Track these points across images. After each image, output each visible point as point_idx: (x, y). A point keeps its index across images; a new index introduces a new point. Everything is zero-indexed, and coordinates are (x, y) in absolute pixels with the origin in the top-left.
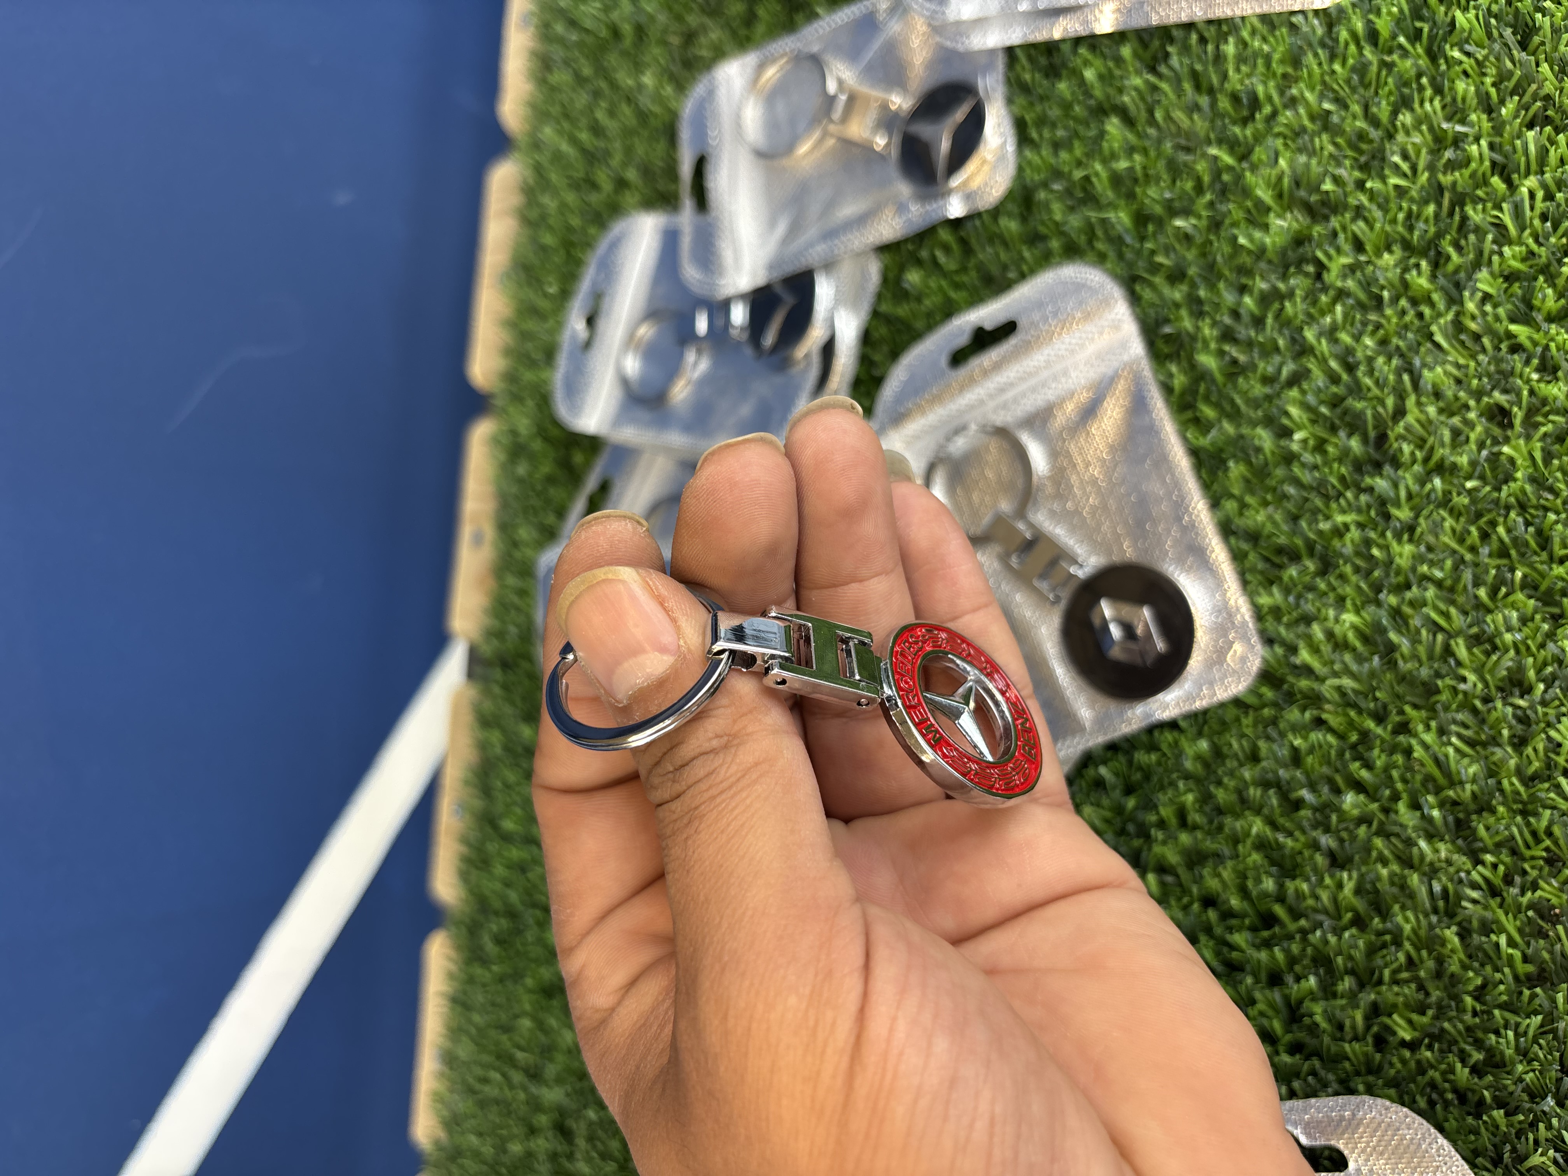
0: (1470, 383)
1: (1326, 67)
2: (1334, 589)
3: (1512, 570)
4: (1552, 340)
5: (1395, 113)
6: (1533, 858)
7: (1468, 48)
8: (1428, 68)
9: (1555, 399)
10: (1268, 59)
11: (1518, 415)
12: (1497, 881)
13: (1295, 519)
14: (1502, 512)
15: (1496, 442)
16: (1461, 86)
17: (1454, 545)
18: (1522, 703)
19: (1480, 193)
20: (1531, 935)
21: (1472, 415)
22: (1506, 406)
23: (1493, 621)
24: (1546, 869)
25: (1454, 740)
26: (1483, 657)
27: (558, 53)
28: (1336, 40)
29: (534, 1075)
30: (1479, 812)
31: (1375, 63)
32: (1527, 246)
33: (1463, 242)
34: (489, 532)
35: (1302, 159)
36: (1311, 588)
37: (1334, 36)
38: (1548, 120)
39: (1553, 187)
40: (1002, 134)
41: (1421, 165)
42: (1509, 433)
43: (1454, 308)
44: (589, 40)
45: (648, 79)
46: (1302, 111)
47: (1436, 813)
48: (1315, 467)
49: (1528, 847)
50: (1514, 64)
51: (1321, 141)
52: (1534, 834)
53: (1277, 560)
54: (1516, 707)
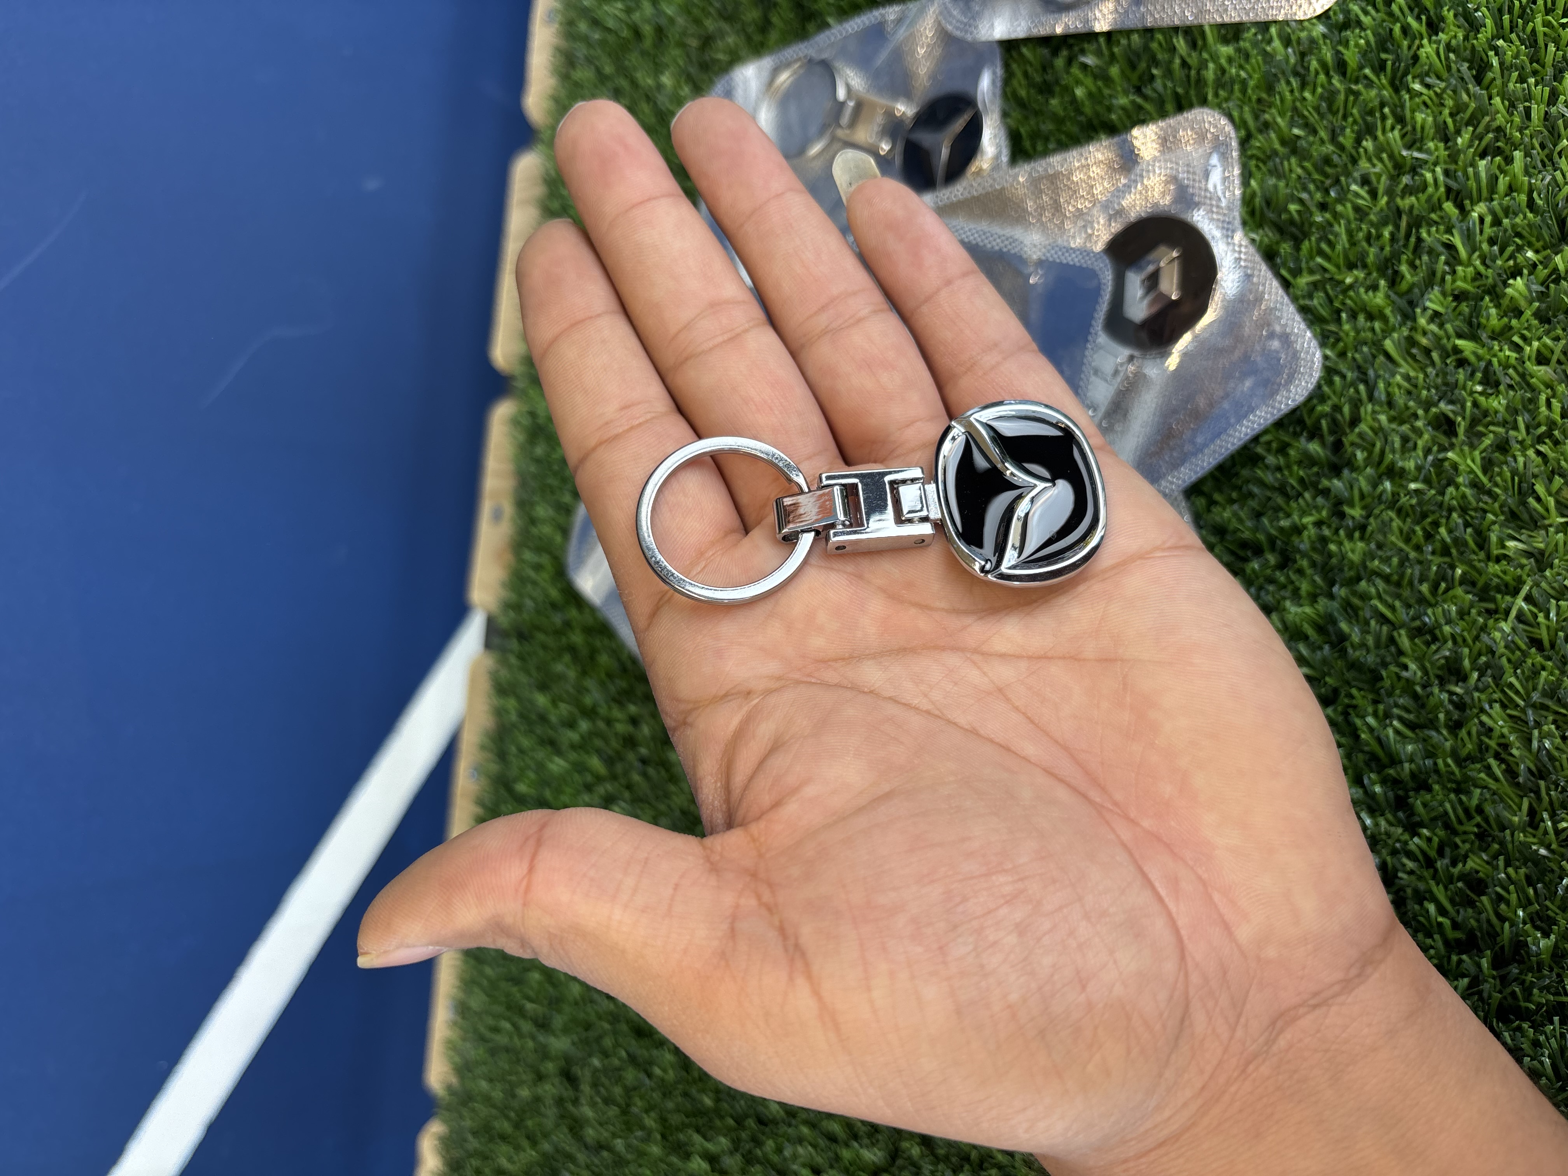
0: (1419, 396)
1: (1297, 94)
2: (1292, 582)
3: (1453, 567)
4: (1495, 356)
5: (1358, 141)
6: (1465, 833)
7: (1428, 80)
8: (1391, 97)
9: (1496, 412)
10: (1244, 83)
11: (1462, 426)
12: (1433, 854)
13: (1258, 515)
14: (1444, 513)
15: (1443, 449)
16: (1420, 117)
17: (1401, 545)
18: (1458, 690)
19: (1433, 216)
20: (1461, 904)
21: (1419, 424)
22: (1451, 415)
23: (1434, 614)
24: (1477, 843)
25: (1395, 723)
26: (1424, 648)
27: (581, 51)
28: (1307, 69)
29: (543, 1025)
30: (1417, 790)
31: (1342, 91)
32: (1475, 268)
33: (1417, 262)
34: (508, 509)
35: (1272, 181)
36: (1271, 581)
37: (1306, 64)
38: (1498, 151)
39: (1500, 214)
40: (998, 146)
41: (1381, 189)
42: (1454, 440)
43: (1409, 324)
44: (611, 38)
45: (666, 80)
46: (1273, 135)
47: (1378, 789)
48: (1279, 469)
49: (1460, 823)
50: (1470, 98)
51: (1290, 164)
52: (1466, 811)
53: (1241, 553)
54: (1451, 693)
